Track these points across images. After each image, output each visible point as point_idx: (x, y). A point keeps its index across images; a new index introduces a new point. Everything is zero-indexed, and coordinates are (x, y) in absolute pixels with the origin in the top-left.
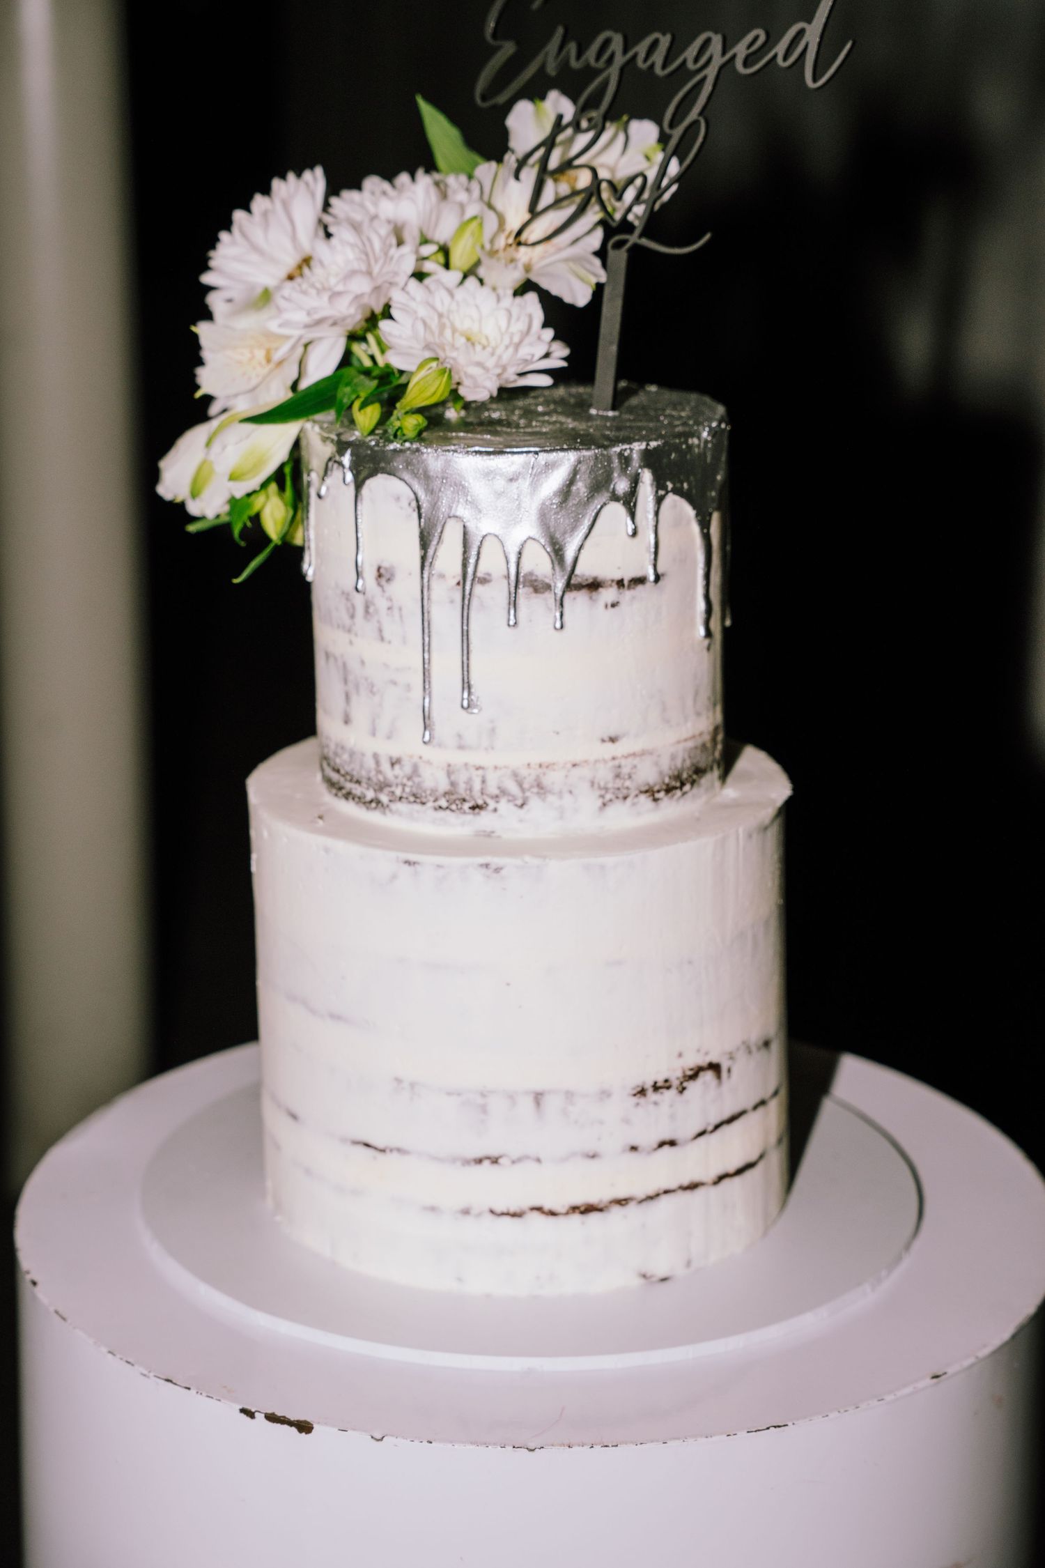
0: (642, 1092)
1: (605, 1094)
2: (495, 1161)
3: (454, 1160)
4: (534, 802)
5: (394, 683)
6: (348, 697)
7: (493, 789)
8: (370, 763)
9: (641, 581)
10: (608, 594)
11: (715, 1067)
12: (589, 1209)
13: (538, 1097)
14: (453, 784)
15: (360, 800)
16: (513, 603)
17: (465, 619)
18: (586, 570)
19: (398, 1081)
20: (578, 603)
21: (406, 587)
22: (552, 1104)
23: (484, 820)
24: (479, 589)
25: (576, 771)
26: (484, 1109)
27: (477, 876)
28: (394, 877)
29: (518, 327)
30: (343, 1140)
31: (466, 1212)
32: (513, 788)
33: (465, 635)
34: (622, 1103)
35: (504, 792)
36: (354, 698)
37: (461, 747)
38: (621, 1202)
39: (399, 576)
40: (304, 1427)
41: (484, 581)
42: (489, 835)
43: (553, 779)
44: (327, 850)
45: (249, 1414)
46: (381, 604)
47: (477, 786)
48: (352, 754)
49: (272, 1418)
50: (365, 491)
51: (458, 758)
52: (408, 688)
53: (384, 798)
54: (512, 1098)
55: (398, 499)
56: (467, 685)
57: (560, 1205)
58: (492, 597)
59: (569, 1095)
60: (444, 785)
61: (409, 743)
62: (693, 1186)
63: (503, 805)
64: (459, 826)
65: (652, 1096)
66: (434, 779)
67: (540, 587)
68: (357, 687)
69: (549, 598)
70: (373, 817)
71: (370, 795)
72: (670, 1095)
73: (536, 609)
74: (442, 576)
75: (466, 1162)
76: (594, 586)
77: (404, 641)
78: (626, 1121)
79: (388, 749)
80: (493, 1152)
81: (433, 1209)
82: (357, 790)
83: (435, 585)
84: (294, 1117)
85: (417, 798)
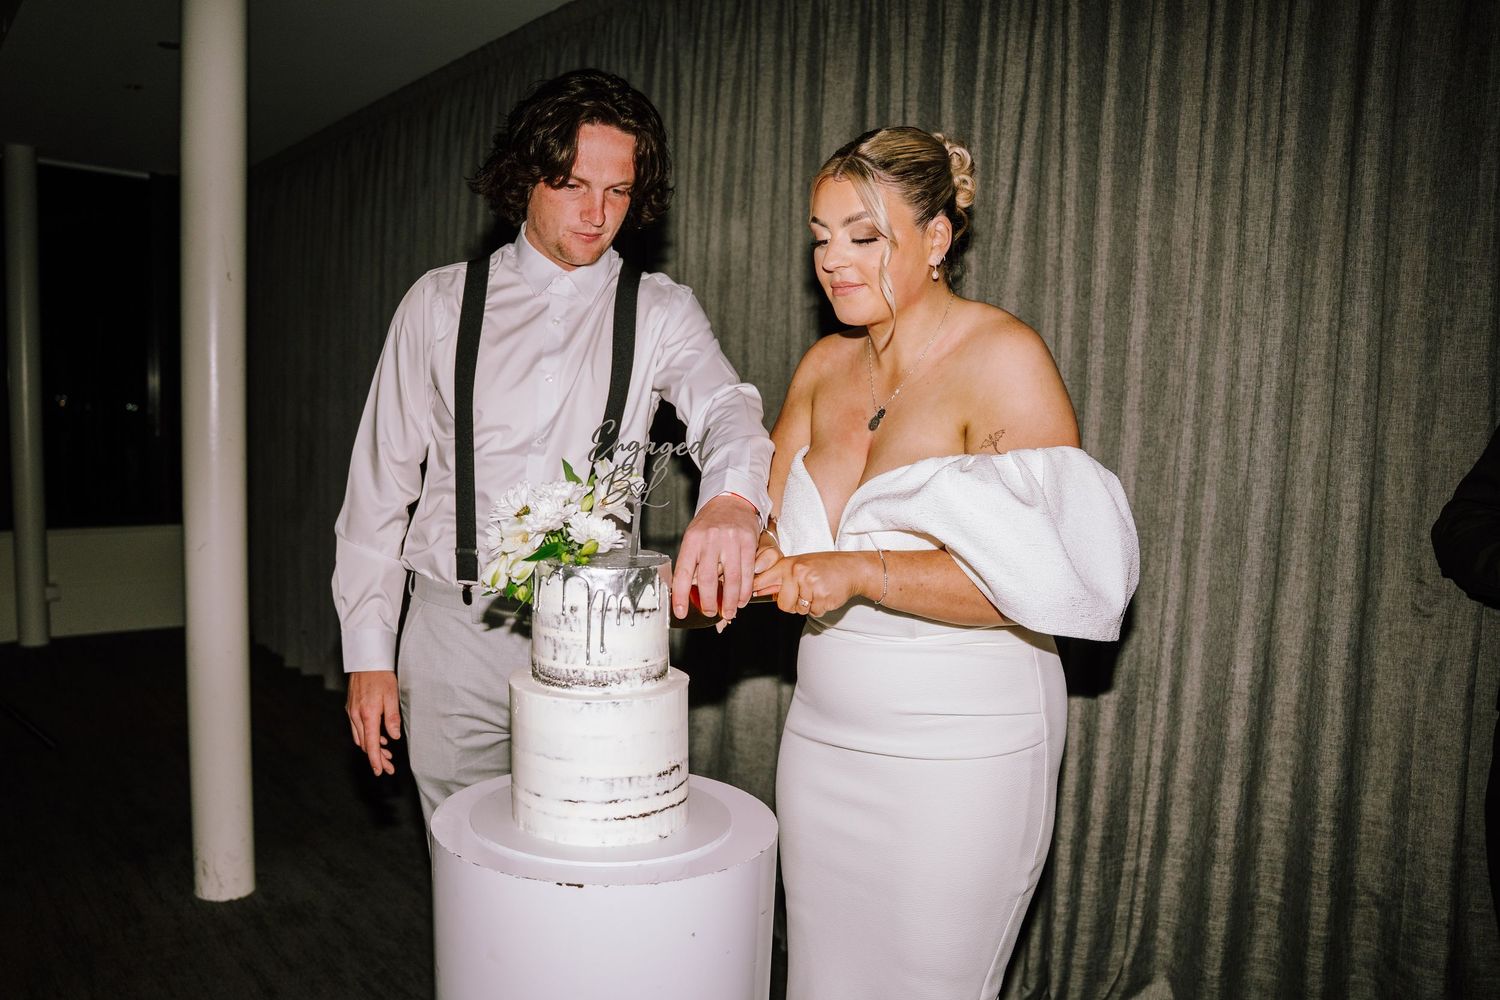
0: (660, 775)
1: (650, 777)
2: (616, 801)
3: (602, 802)
4: (623, 683)
5: (575, 645)
6: (555, 651)
7: (609, 678)
8: (565, 673)
9: (655, 609)
10: (646, 614)
11: (678, 766)
12: (645, 815)
13: (630, 779)
14: (597, 678)
15: (560, 685)
16: (619, 617)
17: (603, 623)
18: (641, 605)
19: (583, 778)
20: (638, 616)
21: (582, 613)
22: (634, 780)
23: (607, 689)
24: (608, 613)
25: (636, 672)
26: (613, 784)
27: (611, 707)
28: (582, 709)
29: (610, 529)
30: (560, 801)
31: (606, 820)
32: (617, 678)
33: (603, 628)
34: (655, 778)
35: (613, 679)
36: (558, 651)
37: (599, 665)
38: (654, 812)
39: (580, 609)
40: (580, 886)
41: (609, 610)
42: (608, 694)
43: (629, 674)
44: (555, 702)
45: (560, 884)
46: (572, 619)
47: (604, 678)
48: (556, 670)
49: (568, 885)
50: (568, 582)
51: (598, 669)
52: (581, 646)
53: (570, 684)
54: (621, 780)
55: (580, 584)
56: (602, 644)
57: (636, 814)
58: (612, 615)
59: (639, 777)
60: (593, 678)
61: (581, 664)
62: (673, 806)
63: (613, 684)
64: (598, 691)
65: (663, 776)
66: (589, 676)
67: (627, 612)
68: (560, 647)
69: (630, 615)
70: (566, 691)
71: (564, 683)
72: (667, 775)
73: (626, 619)
74: (595, 609)
75: (606, 803)
76: (643, 611)
77: (580, 631)
78: (656, 785)
79: (571, 668)
80: (616, 798)
81: (595, 820)
82: (558, 682)
83: (593, 612)
84: (539, 795)
85: (583, 683)
